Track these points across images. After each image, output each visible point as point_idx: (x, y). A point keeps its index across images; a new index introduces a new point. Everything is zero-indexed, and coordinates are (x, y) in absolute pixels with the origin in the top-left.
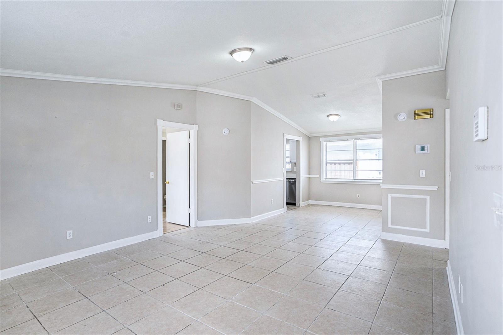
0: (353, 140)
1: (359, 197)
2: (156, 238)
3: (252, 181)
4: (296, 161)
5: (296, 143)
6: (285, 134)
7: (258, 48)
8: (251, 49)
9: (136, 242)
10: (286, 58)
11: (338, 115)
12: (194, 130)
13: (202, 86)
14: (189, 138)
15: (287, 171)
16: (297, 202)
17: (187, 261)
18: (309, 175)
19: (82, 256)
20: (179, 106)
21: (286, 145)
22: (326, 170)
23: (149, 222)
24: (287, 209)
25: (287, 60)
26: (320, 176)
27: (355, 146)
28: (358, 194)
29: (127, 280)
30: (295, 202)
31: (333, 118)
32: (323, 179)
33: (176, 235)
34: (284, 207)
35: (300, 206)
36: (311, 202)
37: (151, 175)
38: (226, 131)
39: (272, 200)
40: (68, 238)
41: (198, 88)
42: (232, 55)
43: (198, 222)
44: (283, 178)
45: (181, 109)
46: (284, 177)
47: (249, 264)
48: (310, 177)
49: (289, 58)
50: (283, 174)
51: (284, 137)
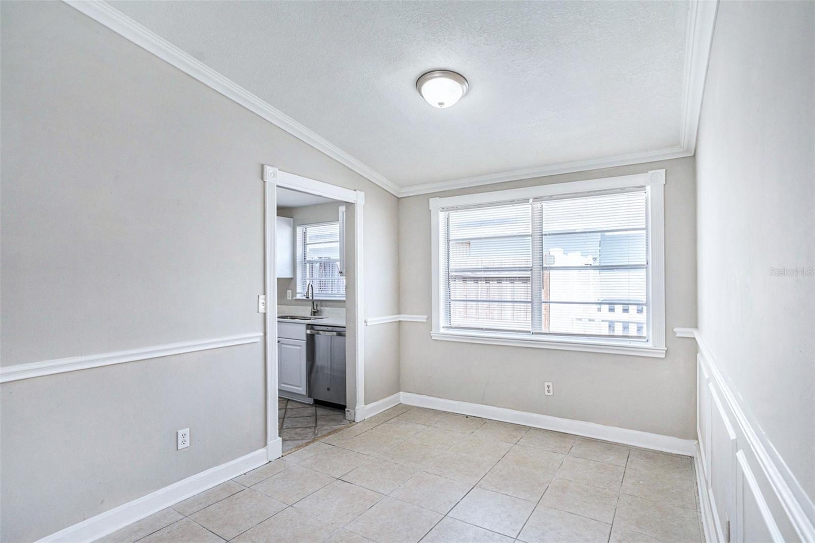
0: (531, 200)
1: (551, 393)
6: (269, 170)
18: (399, 313)
22: (449, 301)
24: (283, 448)
26: (429, 318)
28: (546, 384)
32: (439, 328)
34: (266, 444)
35: (358, 420)
36: (405, 398)
46: (264, 330)
48: (400, 319)
50: (261, 317)
51: (262, 179)
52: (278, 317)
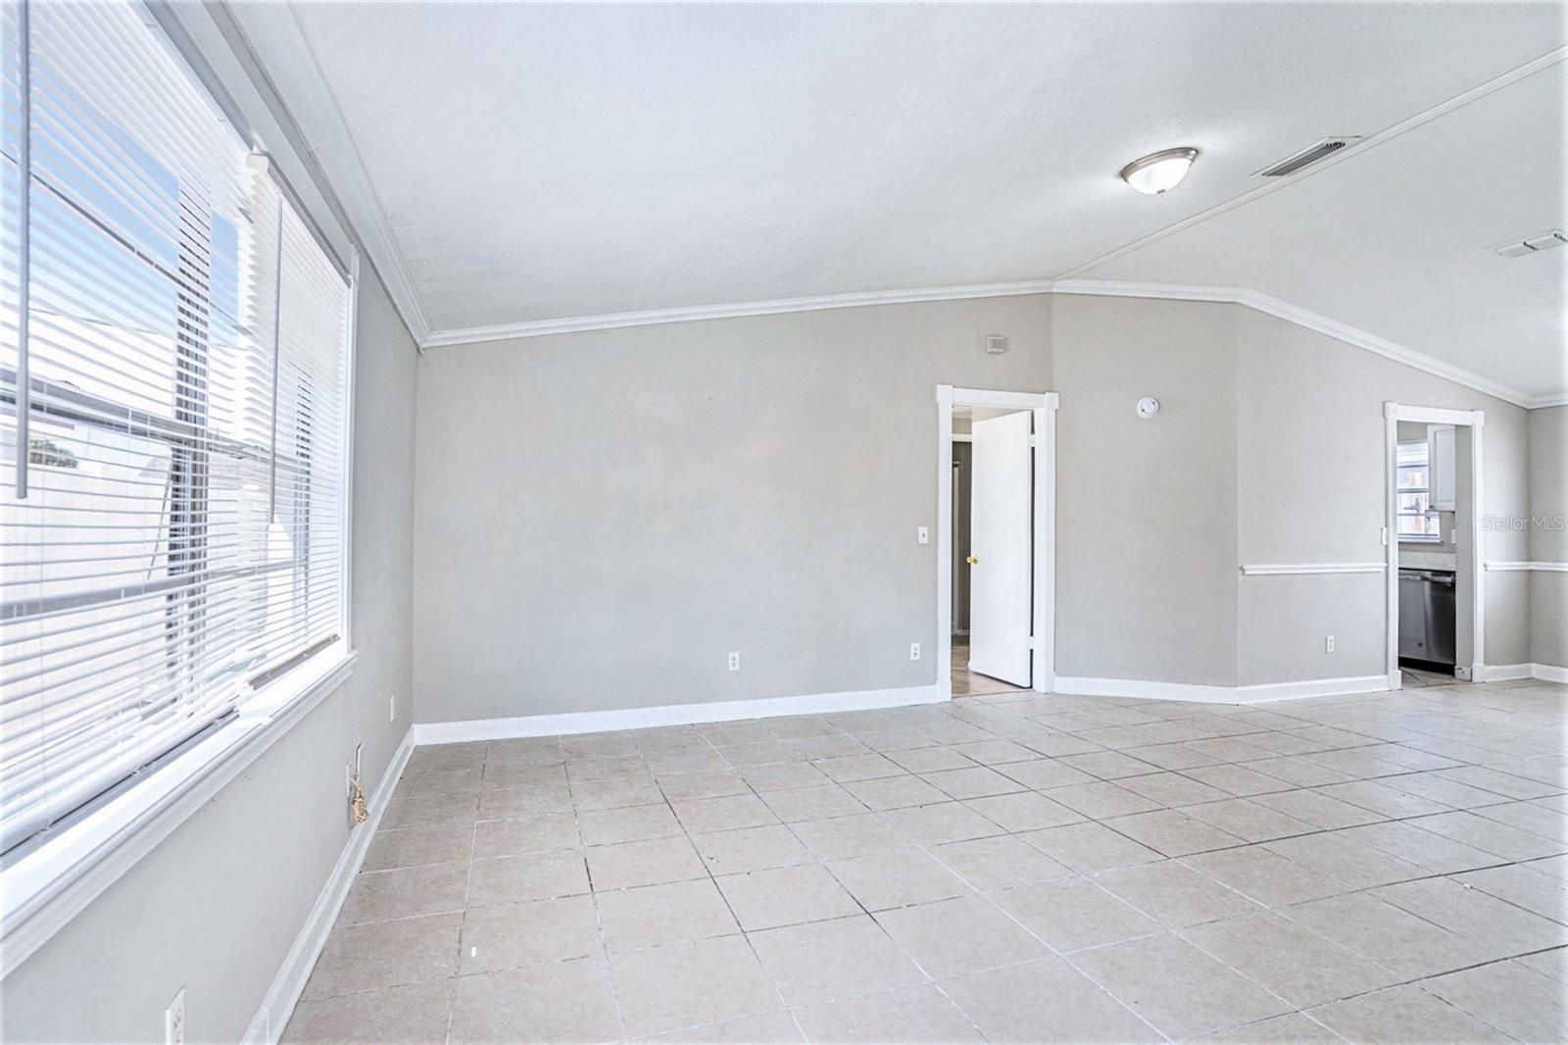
2: (930, 705)
3: (1240, 565)
4: (1454, 504)
5: (1454, 436)
6: (1391, 406)
7: (1212, 142)
8: (1185, 151)
9: (879, 707)
10: (1338, 145)
12: (1045, 407)
13: (1068, 278)
14: (1033, 431)
15: (1399, 543)
16: (1457, 661)
17: (997, 768)
18: (1529, 559)
19: (757, 716)
20: (1000, 344)
21: (1399, 448)
23: (912, 658)
24: (1403, 682)
25: (1344, 148)
29: (840, 778)
30: (1449, 662)
33: (984, 704)
34: (1386, 673)
35: (1474, 680)
36: (1535, 670)
37: (920, 535)
38: (1146, 407)
39: (1330, 638)
40: (731, 668)
41: (1057, 284)
42: (1126, 180)
43: (1058, 678)
44: (1385, 565)
45: (1006, 350)
46: (1387, 562)
47: (1180, 809)
48: (1532, 568)
49: (1348, 142)
50: (1383, 549)
51: (1384, 416)
52: (1400, 569)
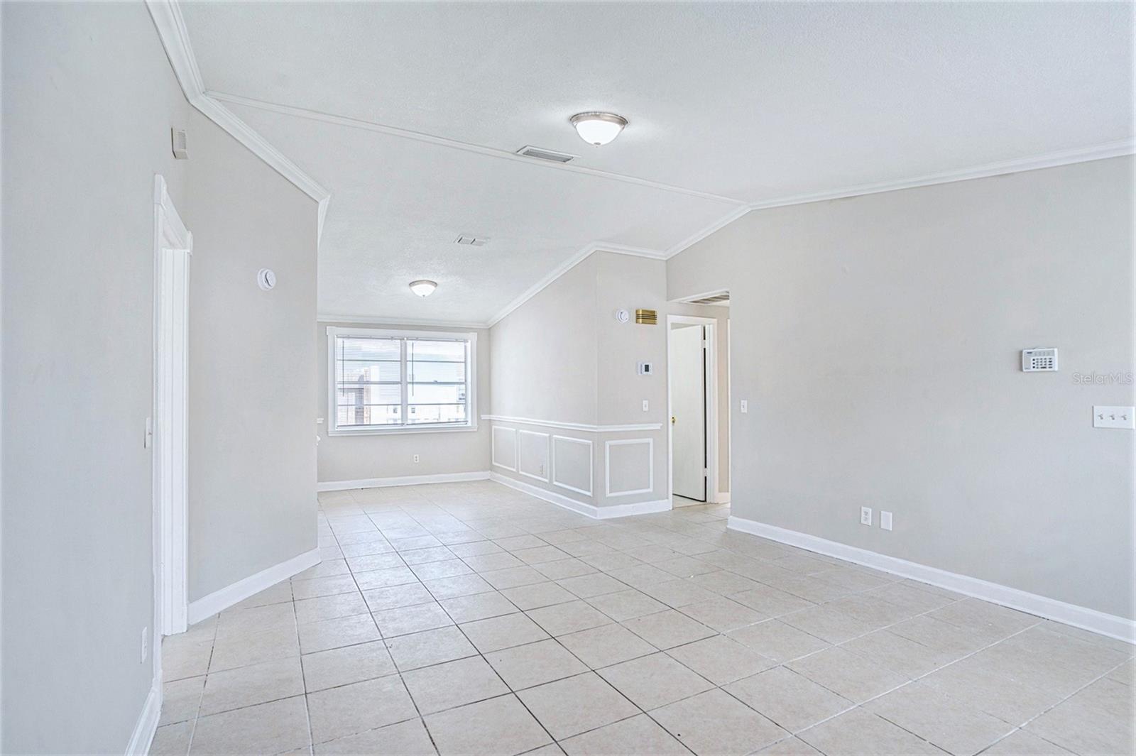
11: (436, 284)
27: (403, 353)
31: (423, 290)
41: (201, 97)
43: (191, 605)
